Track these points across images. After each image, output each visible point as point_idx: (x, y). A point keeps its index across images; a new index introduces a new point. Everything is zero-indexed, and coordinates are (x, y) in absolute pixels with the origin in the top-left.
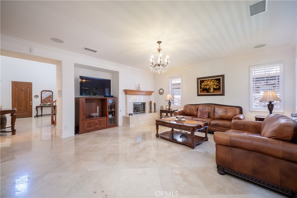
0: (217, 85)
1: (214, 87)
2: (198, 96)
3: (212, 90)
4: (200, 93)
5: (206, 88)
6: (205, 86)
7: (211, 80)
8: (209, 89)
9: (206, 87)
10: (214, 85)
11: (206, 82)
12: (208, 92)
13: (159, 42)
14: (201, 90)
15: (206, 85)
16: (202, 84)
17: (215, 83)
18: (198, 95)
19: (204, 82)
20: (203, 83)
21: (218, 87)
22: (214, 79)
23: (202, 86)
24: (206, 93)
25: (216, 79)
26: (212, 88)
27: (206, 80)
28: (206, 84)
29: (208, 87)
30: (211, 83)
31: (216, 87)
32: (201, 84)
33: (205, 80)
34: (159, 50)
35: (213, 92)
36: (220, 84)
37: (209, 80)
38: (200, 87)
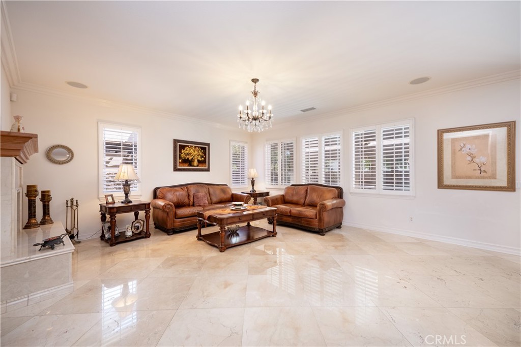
0: (202, 157)
1: (199, 159)
2: (174, 171)
3: (196, 163)
4: (179, 166)
5: (188, 159)
6: (186, 155)
7: (195, 147)
8: (192, 160)
9: (188, 156)
10: (198, 155)
11: (188, 149)
12: (191, 165)
13: (255, 81)
14: (180, 161)
15: (188, 154)
16: (183, 151)
17: (200, 154)
18: (176, 169)
19: (186, 148)
20: (184, 149)
21: (203, 159)
22: (199, 147)
23: (183, 155)
24: (188, 166)
25: (201, 148)
26: (196, 160)
27: (188, 146)
28: (187, 152)
29: (191, 158)
30: (194, 151)
31: (201, 159)
32: (180, 152)
33: (186, 146)
34: (255, 94)
35: (197, 166)
36: (205, 155)
37: (192, 146)
38: (180, 155)
